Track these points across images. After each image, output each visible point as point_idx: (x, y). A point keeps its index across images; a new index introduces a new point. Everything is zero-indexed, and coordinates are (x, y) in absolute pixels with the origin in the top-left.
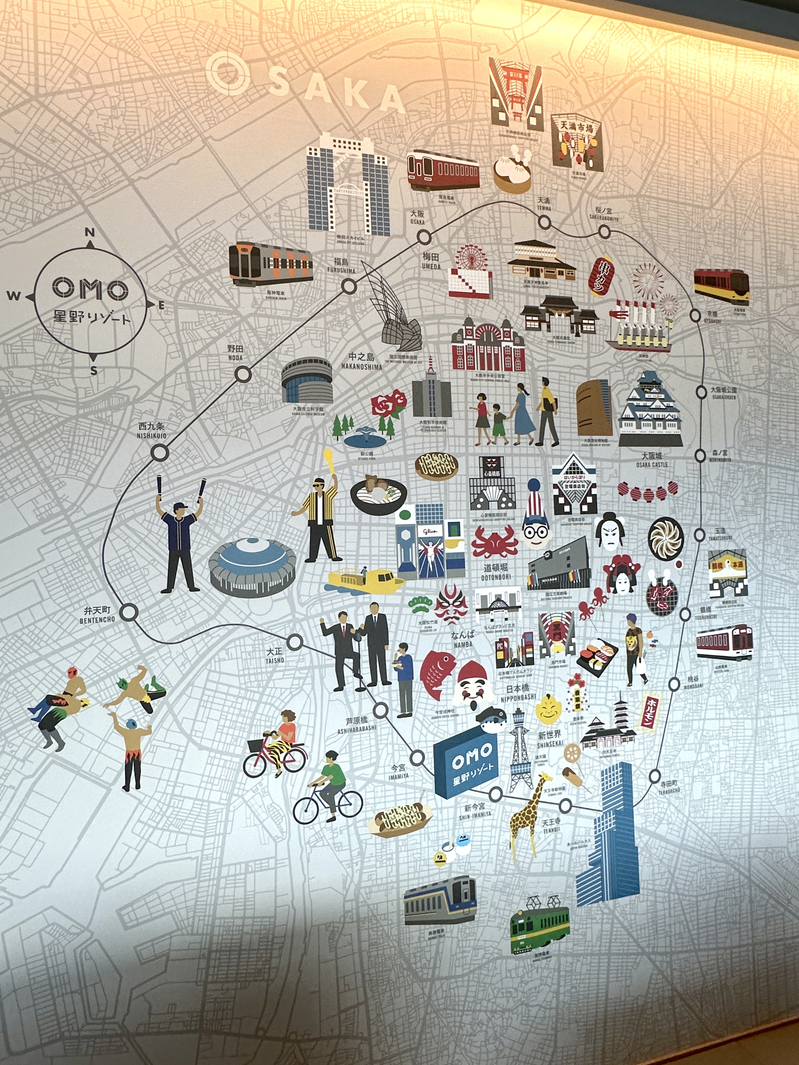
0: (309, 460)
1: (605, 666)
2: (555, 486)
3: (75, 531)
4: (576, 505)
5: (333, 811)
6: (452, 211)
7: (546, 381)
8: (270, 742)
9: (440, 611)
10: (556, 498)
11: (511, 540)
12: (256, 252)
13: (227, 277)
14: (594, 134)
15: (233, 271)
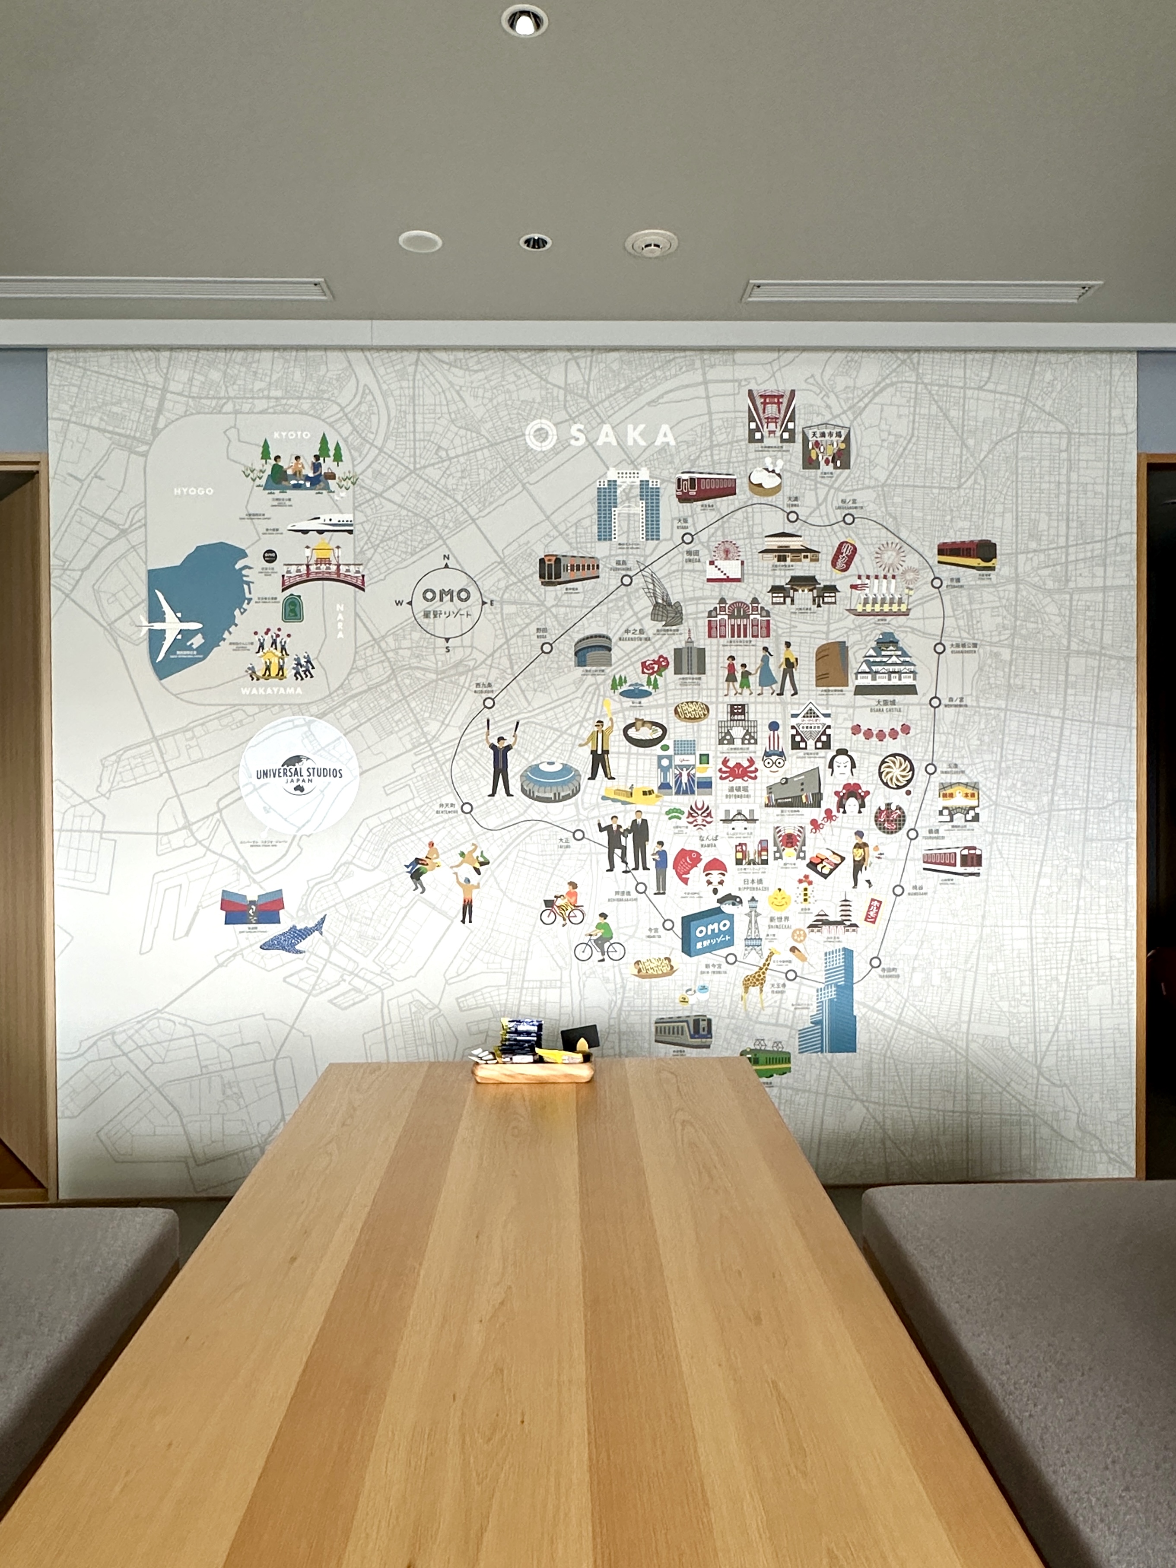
0: (593, 707)
1: (832, 871)
2: (793, 727)
3: (434, 754)
4: (811, 743)
5: (603, 954)
6: (712, 516)
7: (788, 645)
8: (559, 902)
9: (691, 819)
10: (793, 736)
11: (752, 769)
12: (558, 560)
13: (538, 581)
14: (842, 438)
15: (542, 576)
